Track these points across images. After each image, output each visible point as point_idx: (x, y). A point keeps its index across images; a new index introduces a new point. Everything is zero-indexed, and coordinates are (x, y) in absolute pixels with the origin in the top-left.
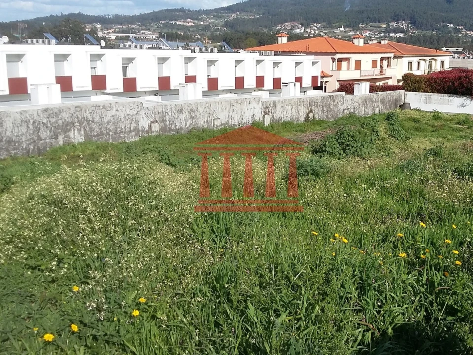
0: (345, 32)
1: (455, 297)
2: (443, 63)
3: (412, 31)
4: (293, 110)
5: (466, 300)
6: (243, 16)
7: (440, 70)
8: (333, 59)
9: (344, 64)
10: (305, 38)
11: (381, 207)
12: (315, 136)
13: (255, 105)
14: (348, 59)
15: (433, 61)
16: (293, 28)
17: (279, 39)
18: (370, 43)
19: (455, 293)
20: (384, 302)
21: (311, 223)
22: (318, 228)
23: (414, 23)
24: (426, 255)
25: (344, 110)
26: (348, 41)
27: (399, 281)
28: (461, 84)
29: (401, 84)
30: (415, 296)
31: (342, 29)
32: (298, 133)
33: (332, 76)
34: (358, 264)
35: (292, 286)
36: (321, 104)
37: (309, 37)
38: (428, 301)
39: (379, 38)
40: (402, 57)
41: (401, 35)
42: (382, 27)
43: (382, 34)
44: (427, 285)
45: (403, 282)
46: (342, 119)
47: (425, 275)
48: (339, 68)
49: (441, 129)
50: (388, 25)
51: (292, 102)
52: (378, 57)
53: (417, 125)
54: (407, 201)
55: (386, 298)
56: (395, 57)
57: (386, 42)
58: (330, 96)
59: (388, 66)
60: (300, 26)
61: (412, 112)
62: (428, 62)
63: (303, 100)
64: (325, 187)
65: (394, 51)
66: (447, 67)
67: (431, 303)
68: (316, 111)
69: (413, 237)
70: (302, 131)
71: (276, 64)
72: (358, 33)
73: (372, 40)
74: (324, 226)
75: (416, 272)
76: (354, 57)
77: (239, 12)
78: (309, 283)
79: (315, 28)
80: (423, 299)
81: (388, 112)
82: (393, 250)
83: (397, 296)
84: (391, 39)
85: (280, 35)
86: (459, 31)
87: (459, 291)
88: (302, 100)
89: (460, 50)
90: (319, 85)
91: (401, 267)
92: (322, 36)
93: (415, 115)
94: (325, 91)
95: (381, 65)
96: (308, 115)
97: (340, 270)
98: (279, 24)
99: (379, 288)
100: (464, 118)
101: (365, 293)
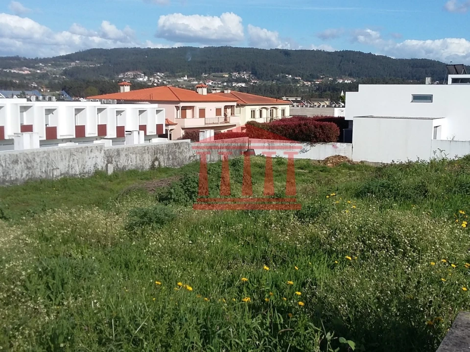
0: (189, 81)
1: (298, 338)
2: (283, 111)
3: (253, 81)
4: (138, 158)
5: (308, 341)
6: (83, 65)
7: (281, 118)
8: (178, 108)
9: (189, 112)
10: (149, 87)
11: (227, 252)
12: (161, 184)
13: (97, 153)
14: (192, 108)
15: (274, 110)
16: (135, 77)
17: (122, 88)
18: (214, 92)
19: (297, 334)
20: (229, 349)
21: (156, 273)
22: (163, 277)
23: (255, 73)
24: (271, 298)
25: (190, 158)
26: (192, 90)
27: (243, 327)
28: (301, 131)
29: (244, 131)
30: (260, 340)
31: (186, 78)
32: (144, 181)
33: (176, 124)
34: (202, 312)
35: (134, 340)
36: (167, 151)
37: (152, 86)
38: (272, 344)
39: (223, 87)
40: (245, 105)
41: (243, 85)
42: (224, 77)
44: (271, 328)
45: (247, 326)
46: (188, 166)
47: (269, 318)
48: (184, 116)
49: (284, 174)
50: (231, 76)
51: (136, 150)
52: (221, 105)
53: (262, 170)
54: (252, 245)
55: (231, 345)
56: (238, 106)
57: (229, 91)
58: (175, 144)
59: (231, 114)
60: (143, 75)
61: (256, 158)
62: (269, 110)
63: (148, 147)
64: (171, 235)
65: (237, 99)
66: (287, 115)
67: (275, 346)
68: (161, 158)
69: (258, 281)
70: (147, 179)
71: (119, 113)
72: (201, 82)
73: (215, 90)
74: (169, 274)
75: (260, 316)
76: (198, 106)
77: (78, 60)
78: (151, 335)
79: (159, 77)
80: (267, 342)
81: (233, 158)
82: (239, 295)
83: (242, 342)
84: (233, 88)
85: (122, 84)
86: (297, 81)
87: (302, 332)
88: (146, 148)
89: (299, 99)
90: (164, 133)
91: (246, 313)
92: (166, 85)
93: (260, 161)
94: (170, 139)
95: (225, 113)
96: (153, 162)
97: (184, 319)
98: (122, 72)
99: (224, 335)
100: (305, 163)
101: (209, 341)
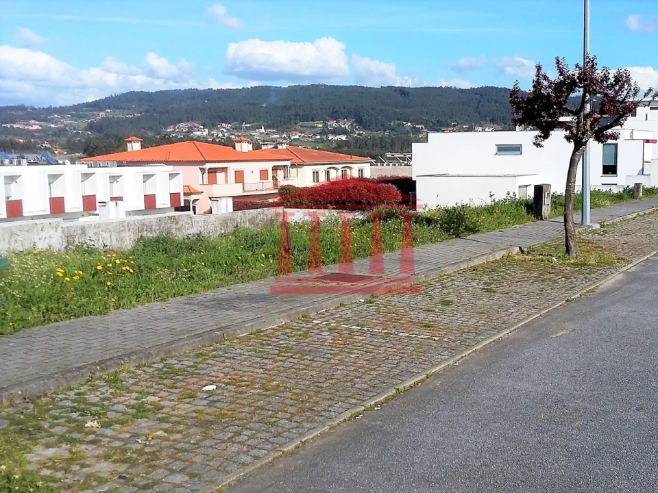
0: (266, 134)
3: (357, 132)
6: (117, 115)
13: (52, 232)
16: (191, 130)
31: (263, 130)
33: (202, 192)
41: (344, 138)
42: (317, 127)
43: (318, 137)
48: (213, 181)
50: (326, 126)
58: (170, 218)
59: (284, 177)
60: (202, 127)
71: (115, 178)
72: (285, 135)
79: (224, 130)
86: (420, 131)
95: (274, 176)
98: (171, 125)
